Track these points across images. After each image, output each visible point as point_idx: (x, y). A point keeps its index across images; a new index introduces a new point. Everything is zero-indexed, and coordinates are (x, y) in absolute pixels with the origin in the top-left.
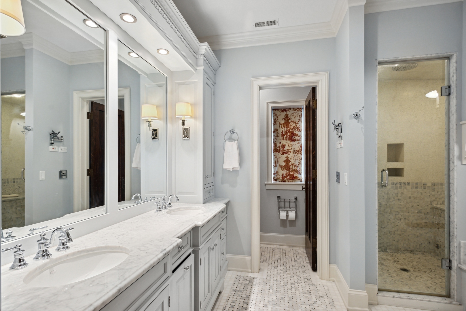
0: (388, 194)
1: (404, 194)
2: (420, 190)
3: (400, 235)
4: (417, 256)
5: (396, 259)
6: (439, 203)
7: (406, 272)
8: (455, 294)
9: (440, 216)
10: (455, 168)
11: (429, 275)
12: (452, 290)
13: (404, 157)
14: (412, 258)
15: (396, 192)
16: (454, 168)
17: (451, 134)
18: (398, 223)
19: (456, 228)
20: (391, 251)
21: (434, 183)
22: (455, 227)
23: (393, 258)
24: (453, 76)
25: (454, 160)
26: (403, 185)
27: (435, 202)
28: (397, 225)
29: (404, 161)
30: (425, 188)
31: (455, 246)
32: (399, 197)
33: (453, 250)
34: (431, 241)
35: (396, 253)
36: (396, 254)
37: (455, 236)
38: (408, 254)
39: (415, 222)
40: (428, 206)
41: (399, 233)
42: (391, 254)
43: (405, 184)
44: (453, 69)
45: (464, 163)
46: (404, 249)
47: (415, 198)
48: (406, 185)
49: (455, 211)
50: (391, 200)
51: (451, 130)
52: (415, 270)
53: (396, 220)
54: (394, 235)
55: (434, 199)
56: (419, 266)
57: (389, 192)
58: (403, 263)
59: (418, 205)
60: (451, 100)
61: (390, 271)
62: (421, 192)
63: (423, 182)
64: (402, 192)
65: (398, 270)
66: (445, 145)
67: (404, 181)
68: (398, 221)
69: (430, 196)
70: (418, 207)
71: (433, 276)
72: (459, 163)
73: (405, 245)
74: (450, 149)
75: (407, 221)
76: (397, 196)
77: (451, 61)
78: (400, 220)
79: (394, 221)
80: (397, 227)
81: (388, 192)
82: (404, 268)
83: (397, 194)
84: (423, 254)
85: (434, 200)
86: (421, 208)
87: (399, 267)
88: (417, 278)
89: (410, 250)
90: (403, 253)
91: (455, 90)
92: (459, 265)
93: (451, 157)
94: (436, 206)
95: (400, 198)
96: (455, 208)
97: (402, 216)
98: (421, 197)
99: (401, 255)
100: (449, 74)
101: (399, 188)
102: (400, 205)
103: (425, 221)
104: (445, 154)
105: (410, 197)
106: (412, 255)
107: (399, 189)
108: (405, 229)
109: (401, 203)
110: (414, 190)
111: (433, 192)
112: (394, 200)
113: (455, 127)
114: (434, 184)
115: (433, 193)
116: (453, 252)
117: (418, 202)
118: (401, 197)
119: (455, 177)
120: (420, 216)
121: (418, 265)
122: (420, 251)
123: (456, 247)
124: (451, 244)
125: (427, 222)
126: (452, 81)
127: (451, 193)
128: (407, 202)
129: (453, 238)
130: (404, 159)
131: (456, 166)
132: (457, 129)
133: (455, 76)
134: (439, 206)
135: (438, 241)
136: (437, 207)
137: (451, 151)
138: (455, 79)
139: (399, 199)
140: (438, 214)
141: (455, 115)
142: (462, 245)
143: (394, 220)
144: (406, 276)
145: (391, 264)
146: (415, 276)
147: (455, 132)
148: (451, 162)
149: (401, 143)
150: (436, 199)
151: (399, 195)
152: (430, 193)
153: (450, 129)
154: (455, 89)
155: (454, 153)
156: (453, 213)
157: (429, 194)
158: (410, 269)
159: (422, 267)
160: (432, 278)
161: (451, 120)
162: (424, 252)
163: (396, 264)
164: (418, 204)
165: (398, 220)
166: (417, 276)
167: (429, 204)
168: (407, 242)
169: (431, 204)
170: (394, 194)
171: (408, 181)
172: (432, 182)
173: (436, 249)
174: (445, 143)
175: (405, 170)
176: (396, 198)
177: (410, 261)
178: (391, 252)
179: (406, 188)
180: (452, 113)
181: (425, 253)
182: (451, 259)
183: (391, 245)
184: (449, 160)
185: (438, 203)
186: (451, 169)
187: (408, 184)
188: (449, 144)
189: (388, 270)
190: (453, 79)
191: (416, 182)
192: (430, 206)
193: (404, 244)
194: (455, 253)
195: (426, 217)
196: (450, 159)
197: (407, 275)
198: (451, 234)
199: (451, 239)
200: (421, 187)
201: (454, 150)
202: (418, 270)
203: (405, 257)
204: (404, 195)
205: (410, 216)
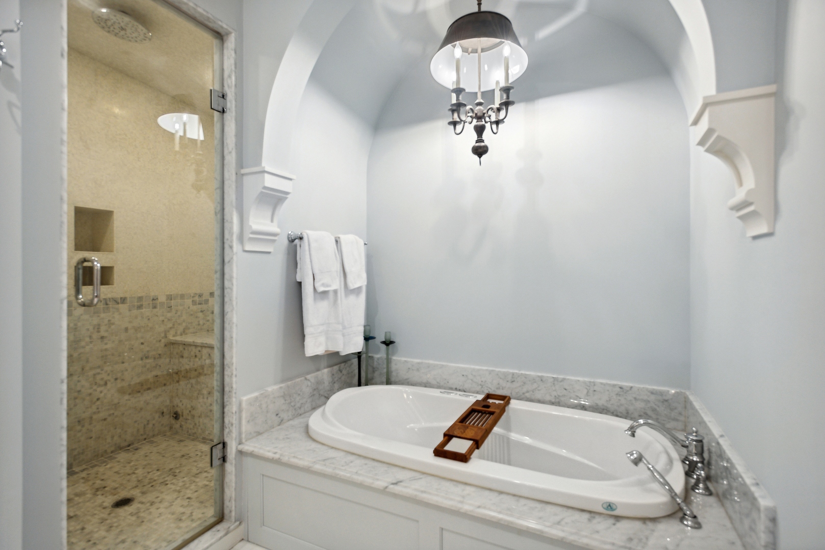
0: (76, 329)
1: (113, 324)
2: (146, 311)
3: (105, 419)
4: (142, 452)
5: (98, 482)
6: (179, 333)
7: (126, 508)
8: (233, 508)
9: (182, 357)
10: (235, 258)
11: (173, 487)
12: (227, 503)
13: (115, 242)
14: (132, 464)
15: (95, 321)
16: (232, 258)
17: (226, 191)
18: (101, 392)
19: (236, 376)
20: (84, 466)
21: (171, 295)
22: (234, 373)
23: (90, 483)
24: (230, 76)
25: (232, 242)
26: (111, 304)
27: (172, 332)
28: (98, 399)
29: (115, 249)
30: (155, 307)
31: (234, 412)
32: (103, 333)
33: (229, 421)
34: (165, 410)
35: (96, 466)
36: (96, 469)
37: (234, 391)
38: (122, 456)
39: (137, 380)
40: (160, 341)
41: (102, 415)
42: (84, 474)
43: (116, 301)
44: (229, 63)
45: (247, 249)
46: (113, 449)
47: (136, 330)
48: (118, 303)
49: (234, 342)
50: (83, 344)
51: (226, 183)
52: (145, 489)
53: (95, 387)
54: (90, 424)
55: (171, 325)
56: (149, 476)
57: (79, 324)
58: (117, 486)
59: (142, 344)
60: (227, 123)
61: (89, 528)
62: (148, 316)
63: (152, 294)
64: (109, 321)
65: (108, 511)
66: (216, 213)
67: (114, 295)
68: (99, 389)
69: (163, 321)
70: (142, 346)
71: (181, 484)
72: (240, 247)
73: (116, 438)
74: (225, 221)
75: (120, 384)
76: (98, 332)
77: (225, 45)
78: (106, 384)
79: (90, 391)
80: (98, 403)
81: (75, 325)
82: (120, 498)
83: (99, 325)
84: (152, 442)
85: (171, 328)
86: (148, 349)
87: (110, 500)
88: (153, 509)
89: (126, 444)
90: (111, 458)
91: (234, 106)
92: (240, 447)
93: (227, 236)
94: (174, 338)
95: (105, 334)
96: (234, 336)
97: (109, 375)
98: (148, 326)
99: (108, 466)
100: (222, 70)
101: (104, 312)
102: (106, 350)
103: (154, 373)
104: (216, 231)
105: (126, 329)
106: (131, 454)
107: (102, 315)
108: (116, 401)
109: (108, 346)
110: (135, 312)
111: (169, 312)
112: (91, 342)
113: (234, 177)
114: (170, 297)
115: (169, 315)
116: (230, 425)
117: (142, 338)
118: (107, 331)
119: (235, 275)
120: (145, 366)
121: (149, 473)
122: (145, 439)
123: (236, 413)
124: (226, 410)
125: (159, 373)
126: (228, 86)
127: (227, 308)
128: (120, 341)
129: (230, 397)
130: (115, 246)
131: (236, 253)
132: (237, 181)
133: (233, 78)
134: (178, 338)
135: (177, 406)
136: (176, 340)
137: (226, 225)
138: (234, 83)
139: (102, 338)
140: (177, 353)
141: (234, 154)
142: (244, 405)
143: (91, 388)
144: (129, 517)
145: (88, 504)
146: (149, 504)
147: (234, 187)
148: (226, 246)
149: (108, 209)
150: (174, 325)
151: (103, 328)
152: (163, 316)
153: (225, 180)
154: (234, 102)
155: (231, 228)
156: (231, 347)
157: (161, 318)
158: (134, 493)
159: (155, 475)
160: (179, 492)
161: (226, 162)
162: (154, 436)
163: (100, 499)
164: (142, 341)
165: (100, 386)
166: (152, 503)
167: (162, 338)
168: (119, 431)
169: (166, 337)
170: (91, 328)
171: (122, 296)
172: (168, 293)
173: (173, 421)
174: (215, 209)
175: (115, 270)
176: (95, 336)
177: (130, 472)
178: (84, 470)
179: (118, 310)
180: (228, 149)
181: (154, 439)
182: (227, 440)
183: (83, 453)
184: (223, 243)
185: (176, 333)
186: (226, 259)
187: (123, 300)
188: (223, 209)
189: (83, 529)
190: (229, 82)
191: (139, 295)
192: (163, 340)
193: (113, 437)
194: (234, 425)
195: (157, 365)
196: (225, 241)
197: (132, 514)
198: (227, 389)
199: (225, 400)
200: (149, 304)
201: (232, 222)
202: (151, 485)
203: (116, 469)
204: (113, 327)
205: (127, 370)
